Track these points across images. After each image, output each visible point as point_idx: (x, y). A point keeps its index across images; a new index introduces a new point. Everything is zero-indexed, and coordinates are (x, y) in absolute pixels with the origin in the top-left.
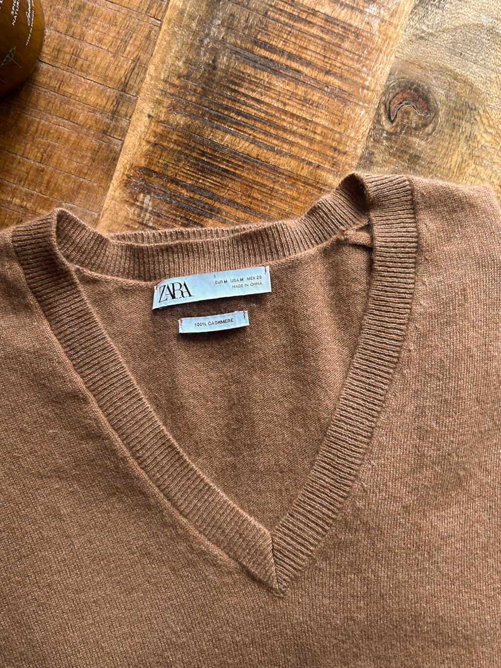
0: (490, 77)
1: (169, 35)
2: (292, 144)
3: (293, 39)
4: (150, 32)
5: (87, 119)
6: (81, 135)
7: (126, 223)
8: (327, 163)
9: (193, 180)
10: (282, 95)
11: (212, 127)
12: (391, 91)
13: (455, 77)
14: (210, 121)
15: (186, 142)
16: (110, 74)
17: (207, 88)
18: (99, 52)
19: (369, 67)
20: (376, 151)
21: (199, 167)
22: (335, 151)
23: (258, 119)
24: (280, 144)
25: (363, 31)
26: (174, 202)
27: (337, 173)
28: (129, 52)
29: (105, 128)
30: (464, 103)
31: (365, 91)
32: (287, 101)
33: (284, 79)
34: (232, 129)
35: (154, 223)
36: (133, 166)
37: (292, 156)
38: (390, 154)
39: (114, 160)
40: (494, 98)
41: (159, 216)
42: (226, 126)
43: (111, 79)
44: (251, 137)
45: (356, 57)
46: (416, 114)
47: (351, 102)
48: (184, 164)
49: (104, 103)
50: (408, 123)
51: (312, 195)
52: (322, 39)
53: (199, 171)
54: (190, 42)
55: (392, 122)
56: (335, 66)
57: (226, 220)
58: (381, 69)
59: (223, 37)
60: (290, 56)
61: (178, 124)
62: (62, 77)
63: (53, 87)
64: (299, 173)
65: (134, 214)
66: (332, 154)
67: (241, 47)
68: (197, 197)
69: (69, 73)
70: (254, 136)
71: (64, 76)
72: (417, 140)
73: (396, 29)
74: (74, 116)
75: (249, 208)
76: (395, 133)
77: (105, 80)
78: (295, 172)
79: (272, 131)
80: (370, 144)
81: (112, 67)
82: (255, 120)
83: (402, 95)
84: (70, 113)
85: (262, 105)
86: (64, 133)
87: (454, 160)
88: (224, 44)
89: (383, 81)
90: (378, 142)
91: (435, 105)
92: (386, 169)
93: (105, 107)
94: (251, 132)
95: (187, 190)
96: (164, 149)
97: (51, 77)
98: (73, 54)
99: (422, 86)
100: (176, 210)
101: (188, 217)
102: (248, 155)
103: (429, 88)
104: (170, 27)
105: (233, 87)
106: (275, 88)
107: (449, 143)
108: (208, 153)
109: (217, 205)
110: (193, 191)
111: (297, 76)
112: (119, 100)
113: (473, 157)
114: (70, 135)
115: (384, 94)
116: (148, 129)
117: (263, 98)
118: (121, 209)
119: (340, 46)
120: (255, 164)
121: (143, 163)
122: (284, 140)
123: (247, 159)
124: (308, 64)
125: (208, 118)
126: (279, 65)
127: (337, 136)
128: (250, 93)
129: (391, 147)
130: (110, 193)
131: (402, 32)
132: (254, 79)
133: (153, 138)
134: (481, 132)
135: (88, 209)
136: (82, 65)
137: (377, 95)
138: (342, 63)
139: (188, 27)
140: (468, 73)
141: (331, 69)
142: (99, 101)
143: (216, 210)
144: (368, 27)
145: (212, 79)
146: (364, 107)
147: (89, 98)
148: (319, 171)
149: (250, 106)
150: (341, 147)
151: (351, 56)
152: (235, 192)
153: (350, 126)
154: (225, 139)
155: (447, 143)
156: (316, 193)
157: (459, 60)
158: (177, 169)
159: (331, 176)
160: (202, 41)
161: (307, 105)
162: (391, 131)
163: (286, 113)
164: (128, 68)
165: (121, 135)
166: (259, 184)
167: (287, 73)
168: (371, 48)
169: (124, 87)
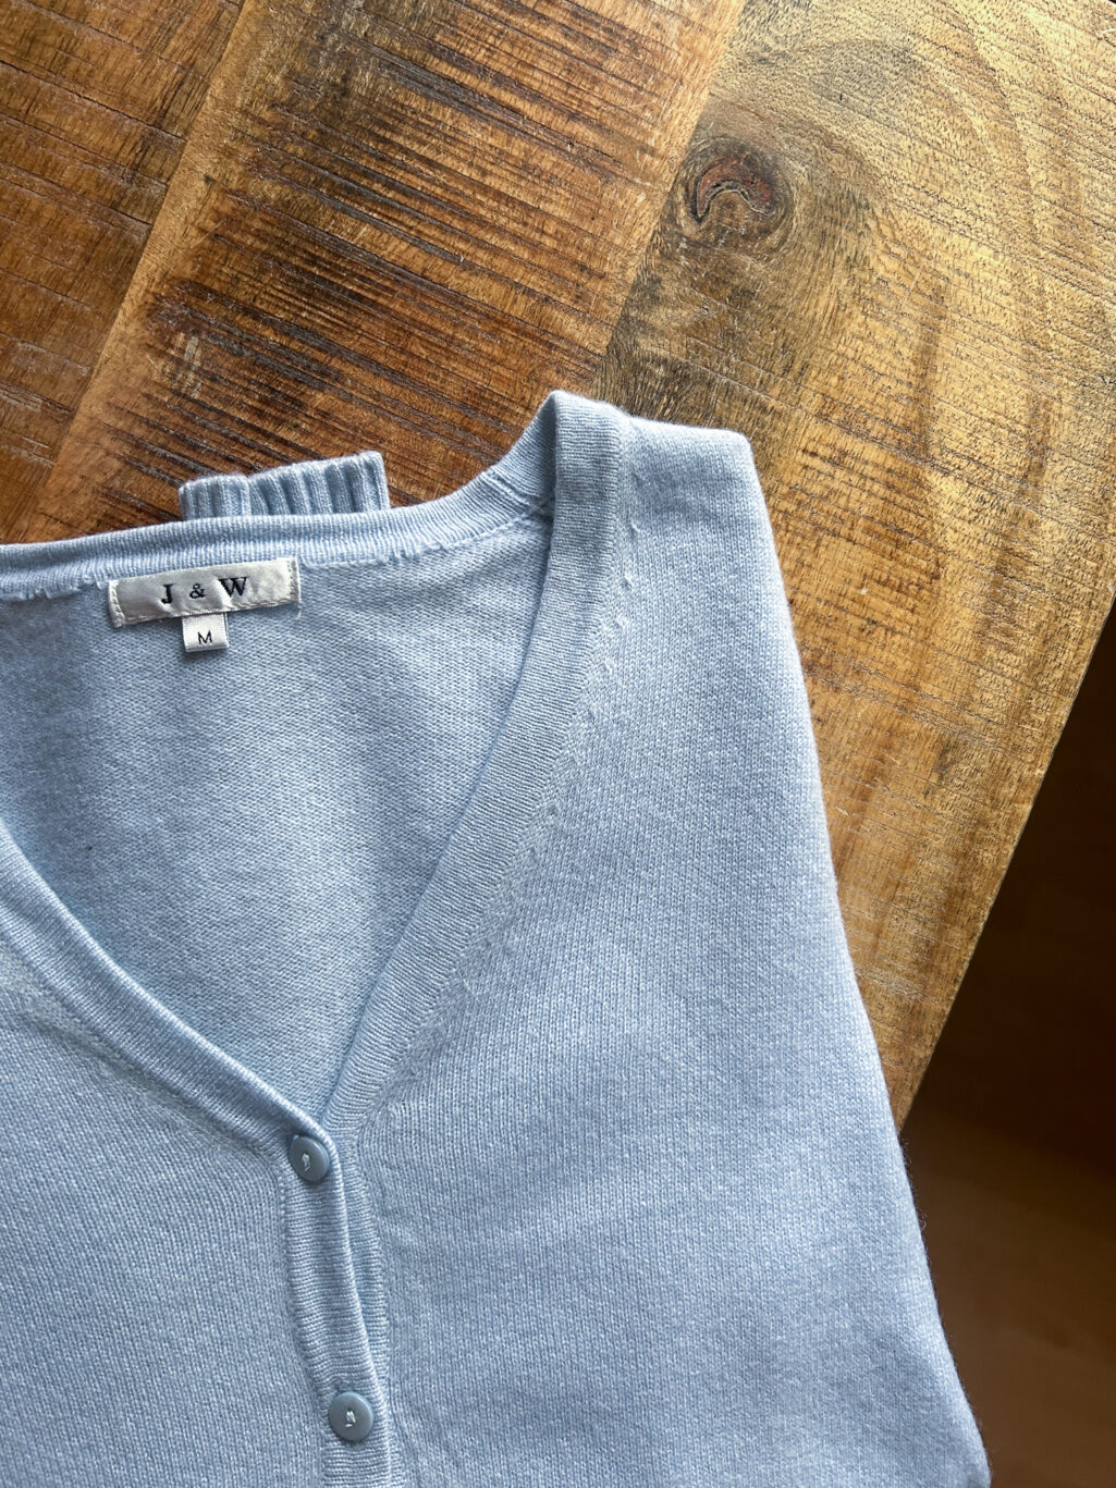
0: (898, 146)
1: (257, 23)
2: (495, 251)
3: (506, 47)
4: (219, 14)
5: (80, 177)
6: (65, 207)
7: (145, 390)
8: (565, 294)
9: (289, 311)
10: (478, 154)
11: (334, 208)
12: (699, 159)
13: (829, 142)
14: (330, 197)
15: (280, 235)
16: (134, 92)
17: (329, 131)
18: (113, 47)
19: (657, 110)
20: (665, 277)
21: (303, 287)
22: (582, 270)
23: (427, 198)
24: (471, 250)
25: (647, 39)
26: (247, 353)
27: (584, 314)
28: (175, 51)
29: (115, 198)
30: (845, 193)
31: (647, 157)
32: (489, 167)
33: (483, 124)
34: (375, 215)
35: (202, 393)
36: (168, 277)
37: (494, 276)
38: (693, 285)
39: (130, 262)
40: (905, 187)
41: (213, 379)
42: (363, 209)
43: (134, 100)
44: (412, 232)
45: (632, 90)
46: (747, 207)
47: (617, 176)
48: (272, 279)
49: (116, 149)
50: (730, 225)
51: (532, 355)
52: (564, 50)
53: (303, 293)
54: (299, 38)
55: (700, 221)
56: (589, 104)
57: (352, 395)
58: (680, 116)
59: (366, 34)
60: (500, 79)
61: (265, 199)
62: (35, 91)
63: (15, 110)
64: (506, 310)
65: (164, 372)
66: (575, 276)
67: (401, 56)
68: (295, 345)
69: (49, 85)
70: (419, 232)
71: (39, 89)
72: (749, 260)
73: (712, 39)
74: (54, 169)
75: (402, 374)
76: (704, 244)
77: (122, 102)
78: (498, 307)
79: (457, 224)
80: (653, 262)
81: (138, 78)
82: (422, 199)
83: (721, 170)
84: (46, 163)
85: (438, 171)
86: (29, 203)
87: (822, 303)
88: (368, 47)
89: (683, 138)
90: (670, 259)
91: (788, 192)
92: (684, 313)
93: (118, 154)
94: (412, 223)
95: (275, 330)
96: (235, 246)
97: (12, 91)
98: (60, 48)
99: (762, 153)
100: (252, 371)
101: (274, 386)
102: (404, 268)
103: (775, 159)
104: (260, 7)
105: (382, 133)
106: (465, 140)
107: (813, 270)
108: (323, 260)
109: (336, 364)
110: (287, 334)
111: (512, 120)
112: (147, 144)
113: (860, 299)
114: (41, 208)
115: (684, 164)
116: (204, 204)
117: (440, 158)
118: (137, 362)
119: (599, 67)
120: (419, 287)
121: (188, 271)
122: (481, 244)
123: (401, 273)
124: (536, 97)
125: (328, 190)
126: (477, 96)
127: (587, 241)
128: (415, 147)
129: (696, 270)
130: (118, 326)
131: (726, 47)
132: (423, 120)
133: (212, 224)
134: (878, 252)
135: (69, 358)
136: (78, 70)
137: (671, 166)
138: (603, 100)
139: (297, 8)
140: (855, 135)
141: (580, 110)
142: (107, 143)
143: (334, 375)
144: (657, 32)
145: (339, 114)
146: (644, 188)
147: (87, 135)
148: (548, 309)
149: (414, 172)
150: (594, 265)
151: (621, 86)
152: (374, 341)
153: (615, 224)
154: (360, 235)
155: (809, 270)
156: (540, 353)
157: (836, 108)
158: (257, 288)
159: (572, 320)
160: (322, 38)
161: (530, 177)
162: (697, 238)
163: (485, 190)
164: (170, 80)
165: (148, 212)
166: (423, 327)
167: (492, 113)
168: (662, 73)
169: (160, 117)
